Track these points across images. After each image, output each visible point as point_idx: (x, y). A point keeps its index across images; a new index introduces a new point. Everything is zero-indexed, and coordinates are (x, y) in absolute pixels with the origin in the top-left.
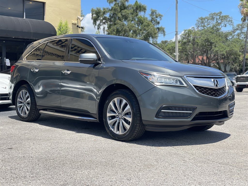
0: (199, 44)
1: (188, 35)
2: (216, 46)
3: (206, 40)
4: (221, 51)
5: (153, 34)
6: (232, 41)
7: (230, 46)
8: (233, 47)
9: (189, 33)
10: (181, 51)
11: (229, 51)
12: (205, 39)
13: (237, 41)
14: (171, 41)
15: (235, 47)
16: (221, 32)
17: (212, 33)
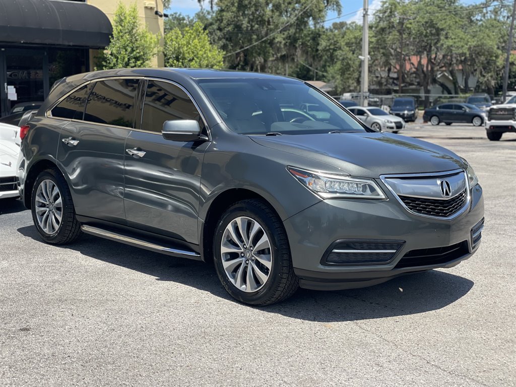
0: (414, 32)
1: (391, 12)
2: (449, 36)
3: (426, 22)
4: (458, 47)
5: (315, 12)
6: (482, 24)
7: (478, 36)
8: (483, 38)
9: (391, 8)
10: (375, 48)
11: (474, 47)
12: (424, 20)
13: (493, 26)
14: (353, 23)
15: (488, 38)
16: (460, 7)
17: (439, 9)
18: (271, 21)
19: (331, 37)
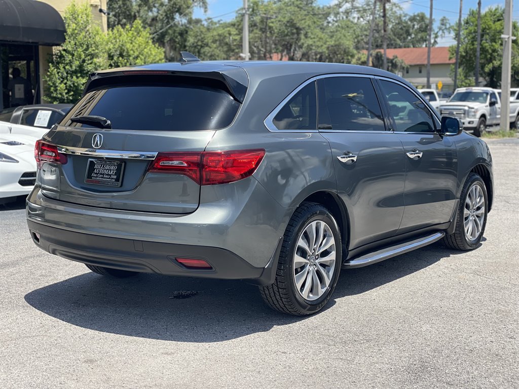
0: (276, 31)
1: (253, 11)
2: (309, 36)
3: (288, 22)
4: (318, 47)
5: (183, 9)
6: (338, 25)
7: (335, 36)
8: (340, 38)
9: (253, 7)
10: (238, 45)
11: (332, 46)
12: (286, 20)
13: (348, 27)
15: (345, 38)
16: (317, 7)
17: (299, 9)
18: (137, 16)
19: (198, 34)
